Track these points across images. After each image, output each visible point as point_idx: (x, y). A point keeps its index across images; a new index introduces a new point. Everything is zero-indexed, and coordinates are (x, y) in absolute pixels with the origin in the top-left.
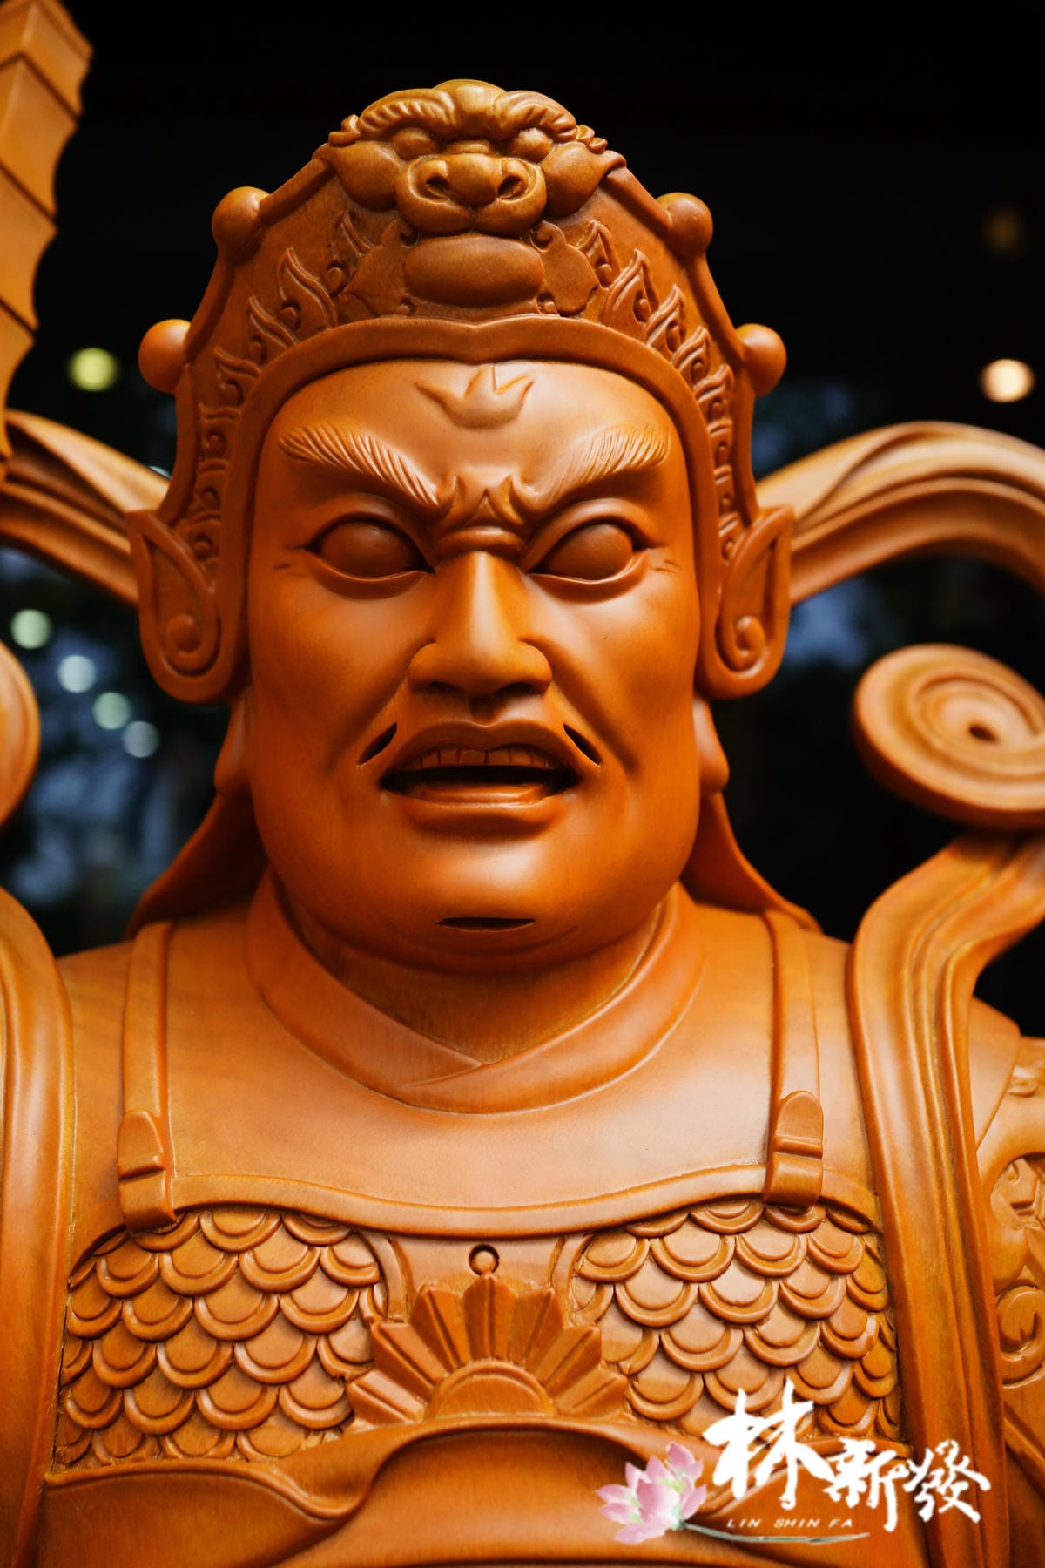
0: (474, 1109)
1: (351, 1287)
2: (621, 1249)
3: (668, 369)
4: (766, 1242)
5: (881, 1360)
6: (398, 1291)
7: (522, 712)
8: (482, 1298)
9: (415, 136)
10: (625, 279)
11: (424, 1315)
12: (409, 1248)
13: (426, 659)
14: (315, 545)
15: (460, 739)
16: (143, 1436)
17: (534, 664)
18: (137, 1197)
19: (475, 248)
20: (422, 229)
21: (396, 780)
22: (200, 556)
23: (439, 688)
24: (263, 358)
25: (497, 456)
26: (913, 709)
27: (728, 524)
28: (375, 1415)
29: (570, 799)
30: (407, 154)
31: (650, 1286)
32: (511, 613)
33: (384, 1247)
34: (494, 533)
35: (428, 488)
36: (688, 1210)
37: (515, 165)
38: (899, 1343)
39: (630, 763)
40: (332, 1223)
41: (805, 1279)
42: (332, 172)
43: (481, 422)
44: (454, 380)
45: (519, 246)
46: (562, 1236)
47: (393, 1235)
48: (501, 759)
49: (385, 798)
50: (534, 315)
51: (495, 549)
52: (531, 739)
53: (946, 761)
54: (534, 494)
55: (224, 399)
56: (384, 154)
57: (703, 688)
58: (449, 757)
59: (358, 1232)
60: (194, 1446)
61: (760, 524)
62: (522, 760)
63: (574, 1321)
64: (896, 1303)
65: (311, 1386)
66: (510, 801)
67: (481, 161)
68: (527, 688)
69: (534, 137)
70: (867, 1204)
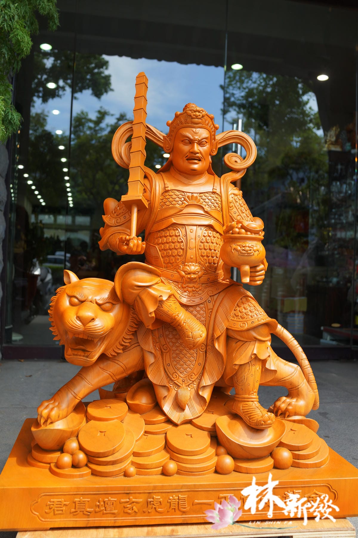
0: (191, 185)
1: (183, 195)
2: (202, 195)
3: (210, 129)
4: (212, 195)
5: (220, 205)
6: (186, 196)
7: (197, 155)
8: (192, 196)
9: (193, 111)
10: (207, 122)
11: (188, 197)
12: (187, 193)
13: (191, 150)
14: (182, 141)
15: (193, 157)
16: (167, 205)
17: (199, 151)
18: (167, 189)
19: (196, 120)
20: (193, 118)
21: (187, 160)
22: (170, 140)
23: (192, 153)
24: (178, 125)
25: (197, 136)
26: (230, 159)
27: (213, 141)
28: (185, 204)
29: (200, 162)
30: (192, 112)
31: (204, 197)
32: (197, 148)
33: (185, 193)
34: (196, 142)
35: (192, 138)
36: (207, 192)
37: (200, 114)
38: (222, 205)
39: (205, 160)
40: (181, 191)
41: (215, 198)
42: (186, 112)
43: (196, 133)
44: (194, 130)
45: (199, 120)
46: (198, 193)
47: (186, 192)
48: (196, 158)
49: (186, 161)
50: (200, 125)
51: (196, 143)
52: (198, 157)
53: (232, 164)
54: (199, 139)
55: (174, 128)
56: (190, 112)
57: (210, 155)
58: (192, 158)
59: (183, 192)
60: (171, 206)
61: (216, 141)
62: (197, 158)
63: (198, 198)
64: (221, 201)
65: (180, 202)
66: (196, 161)
67: (197, 114)
68: (198, 153)
69: (201, 112)
70: (220, 194)
